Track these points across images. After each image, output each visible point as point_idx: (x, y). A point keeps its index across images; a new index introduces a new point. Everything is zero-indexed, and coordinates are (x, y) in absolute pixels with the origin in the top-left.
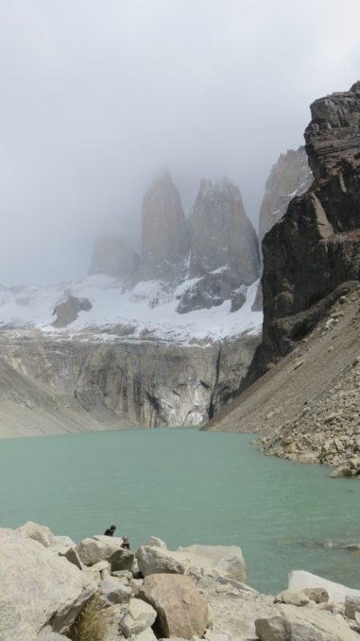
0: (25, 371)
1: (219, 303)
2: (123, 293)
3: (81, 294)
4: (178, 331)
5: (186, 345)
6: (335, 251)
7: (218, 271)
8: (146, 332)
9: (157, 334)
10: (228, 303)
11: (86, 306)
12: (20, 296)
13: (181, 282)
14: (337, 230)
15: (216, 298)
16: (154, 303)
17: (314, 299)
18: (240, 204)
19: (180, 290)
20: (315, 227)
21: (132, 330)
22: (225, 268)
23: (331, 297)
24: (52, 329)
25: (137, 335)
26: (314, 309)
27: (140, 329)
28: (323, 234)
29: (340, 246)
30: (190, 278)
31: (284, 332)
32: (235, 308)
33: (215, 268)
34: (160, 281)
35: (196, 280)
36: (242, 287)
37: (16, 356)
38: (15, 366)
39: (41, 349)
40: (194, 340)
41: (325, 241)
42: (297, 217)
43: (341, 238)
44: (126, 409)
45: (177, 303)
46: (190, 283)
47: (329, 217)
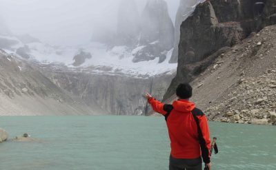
0: (59, 85)
1: (153, 58)
2: (107, 51)
3: (87, 51)
4: (133, 70)
5: (136, 77)
6: (219, 31)
7: (154, 43)
8: (117, 70)
9: (122, 71)
10: (157, 59)
11: (89, 56)
12: (58, 50)
13: (135, 47)
14: (220, 21)
15: (152, 56)
16: (122, 57)
17: (206, 55)
18: (166, 10)
19: (135, 51)
20: (209, 19)
21: (111, 69)
22: (157, 42)
23: (215, 54)
24: (72, 66)
25: (113, 71)
26: (206, 60)
27: (115, 68)
28: (213, 23)
29: (221, 29)
30: (140, 46)
31: (190, 71)
32: (161, 61)
33: (152, 42)
34: (125, 46)
35: (143, 47)
36: (165, 51)
37: (55, 78)
38: (55, 83)
39: (67, 76)
40: (140, 75)
41: (214, 26)
42: (200, 13)
43: (222, 25)
44: (106, 106)
45: (133, 57)
46: (139, 48)
47: (216, 14)
